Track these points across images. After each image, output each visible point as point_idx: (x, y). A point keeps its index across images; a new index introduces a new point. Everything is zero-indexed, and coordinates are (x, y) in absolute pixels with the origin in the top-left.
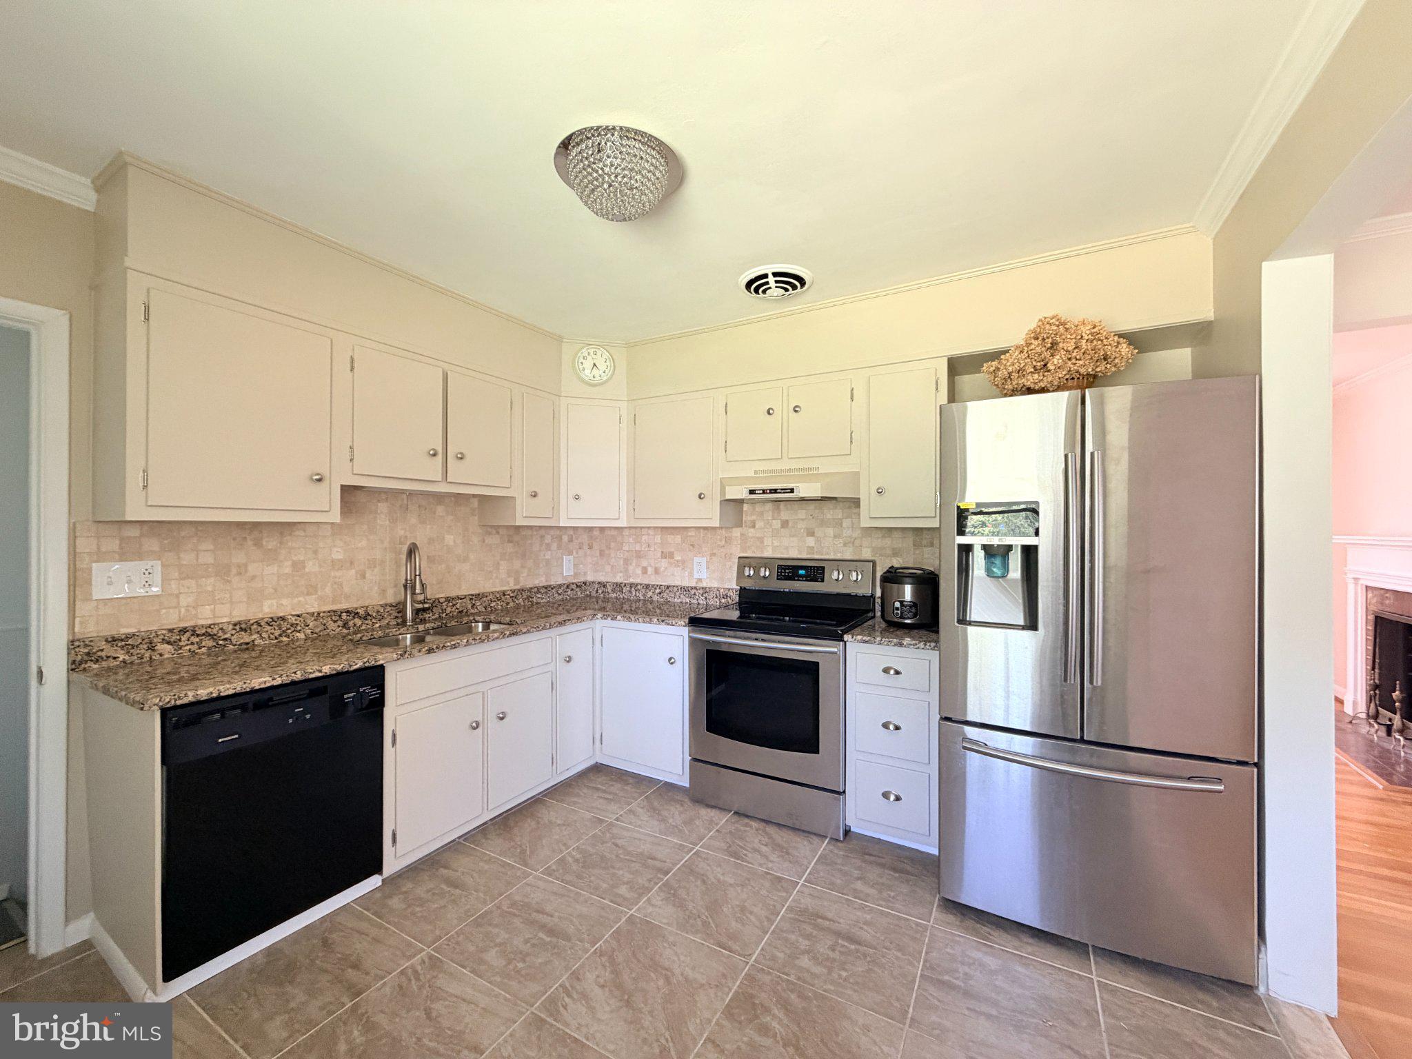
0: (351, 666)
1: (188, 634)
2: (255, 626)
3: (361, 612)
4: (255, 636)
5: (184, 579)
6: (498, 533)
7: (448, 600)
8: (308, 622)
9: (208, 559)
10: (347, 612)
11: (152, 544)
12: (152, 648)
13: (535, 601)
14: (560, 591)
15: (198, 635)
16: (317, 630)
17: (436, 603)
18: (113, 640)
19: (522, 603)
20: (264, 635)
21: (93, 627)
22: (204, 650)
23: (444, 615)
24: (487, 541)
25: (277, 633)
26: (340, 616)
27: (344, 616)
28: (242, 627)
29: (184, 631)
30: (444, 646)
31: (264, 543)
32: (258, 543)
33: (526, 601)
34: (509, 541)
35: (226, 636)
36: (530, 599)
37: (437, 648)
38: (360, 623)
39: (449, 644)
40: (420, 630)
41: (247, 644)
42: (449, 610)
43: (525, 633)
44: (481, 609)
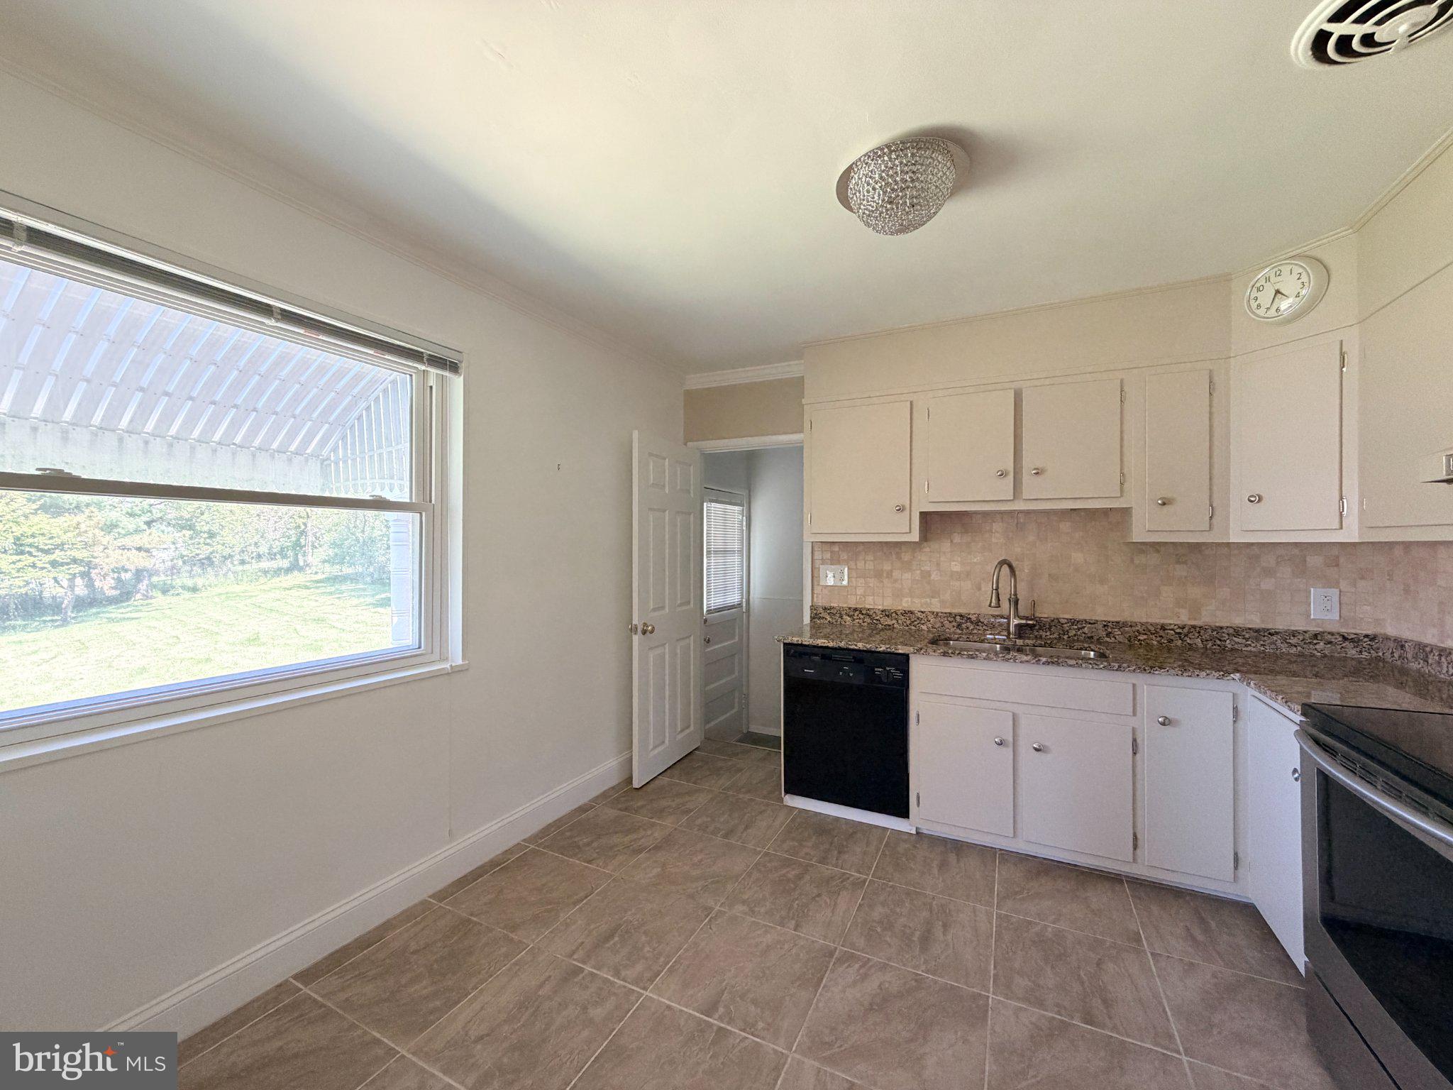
0: (877, 648)
1: (857, 612)
2: (894, 615)
3: (973, 618)
4: (894, 621)
5: (860, 577)
6: (1158, 551)
7: (1073, 622)
8: (930, 618)
9: (870, 566)
10: (961, 616)
11: (844, 556)
12: (841, 617)
13: (1229, 646)
15: (863, 614)
16: (937, 626)
17: (1055, 623)
18: (825, 609)
19: (1200, 645)
20: (900, 621)
21: (821, 602)
22: (865, 624)
23: (1066, 637)
24: (1137, 562)
25: (908, 622)
26: (954, 618)
27: (958, 618)
28: (887, 613)
29: (856, 610)
30: (959, 653)
31: (902, 556)
32: (899, 558)
33: (1210, 644)
34: (1178, 562)
35: (877, 618)
36: (1219, 642)
37: (952, 653)
38: (972, 627)
39: (966, 653)
41: (890, 626)
42: (1072, 633)
43: (1071, 666)
44: (1120, 638)
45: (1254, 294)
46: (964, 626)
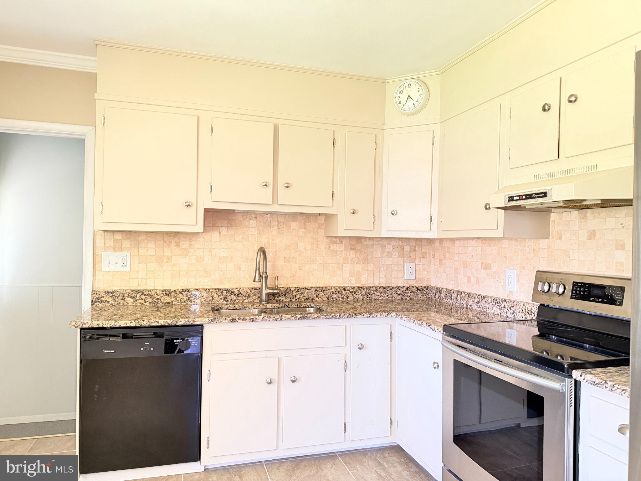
0: (177, 322)
1: (140, 294)
2: (173, 293)
3: (236, 291)
4: (173, 299)
5: (141, 263)
6: (342, 242)
7: (298, 289)
8: (203, 294)
9: (152, 252)
10: (227, 290)
11: (126, 243)
12: (124, 299)
13: (374, 298)
14: (399, 292)
15: (145, 295)
16: (208, 300)
17: (288, 290)
18: (107, 292)
19: (361, 298)
20: (178, 299)
21: (102, 286)
22: (147, 303)
23: (294, 300)
24: (332, 249)
25: (185, 299)
26: (222, 292)
27: (225, 292)
28: (167, 293)
29: (138, 291)
30: (244, 319)
31: (181, 245)
32: (178, 245)
33: (365, 297)
34: (351, 249)
35: (158, 297)
36: (369, 296)
37: (239, 319)
38: (235, 298)
39: (248, 318)
40: (268, 307)
41: (169, 303)
42: (298, 296)
43: (315, 318)
44: (324, 298)
45: (398, 95)
46: (229, 298)
